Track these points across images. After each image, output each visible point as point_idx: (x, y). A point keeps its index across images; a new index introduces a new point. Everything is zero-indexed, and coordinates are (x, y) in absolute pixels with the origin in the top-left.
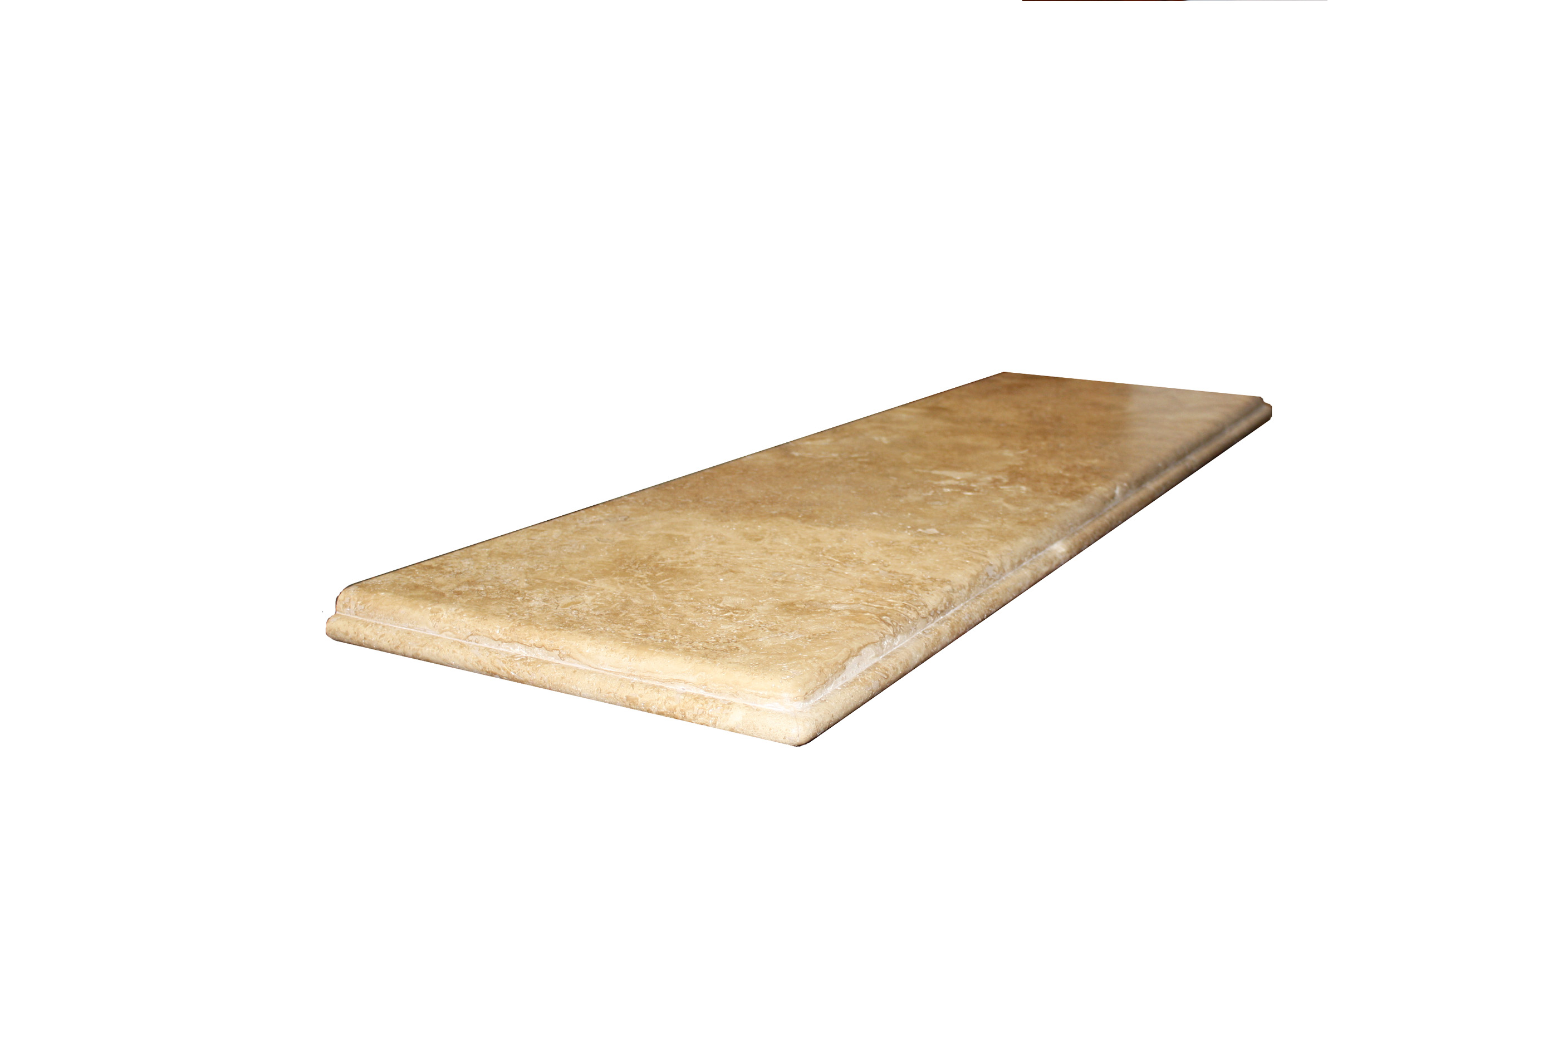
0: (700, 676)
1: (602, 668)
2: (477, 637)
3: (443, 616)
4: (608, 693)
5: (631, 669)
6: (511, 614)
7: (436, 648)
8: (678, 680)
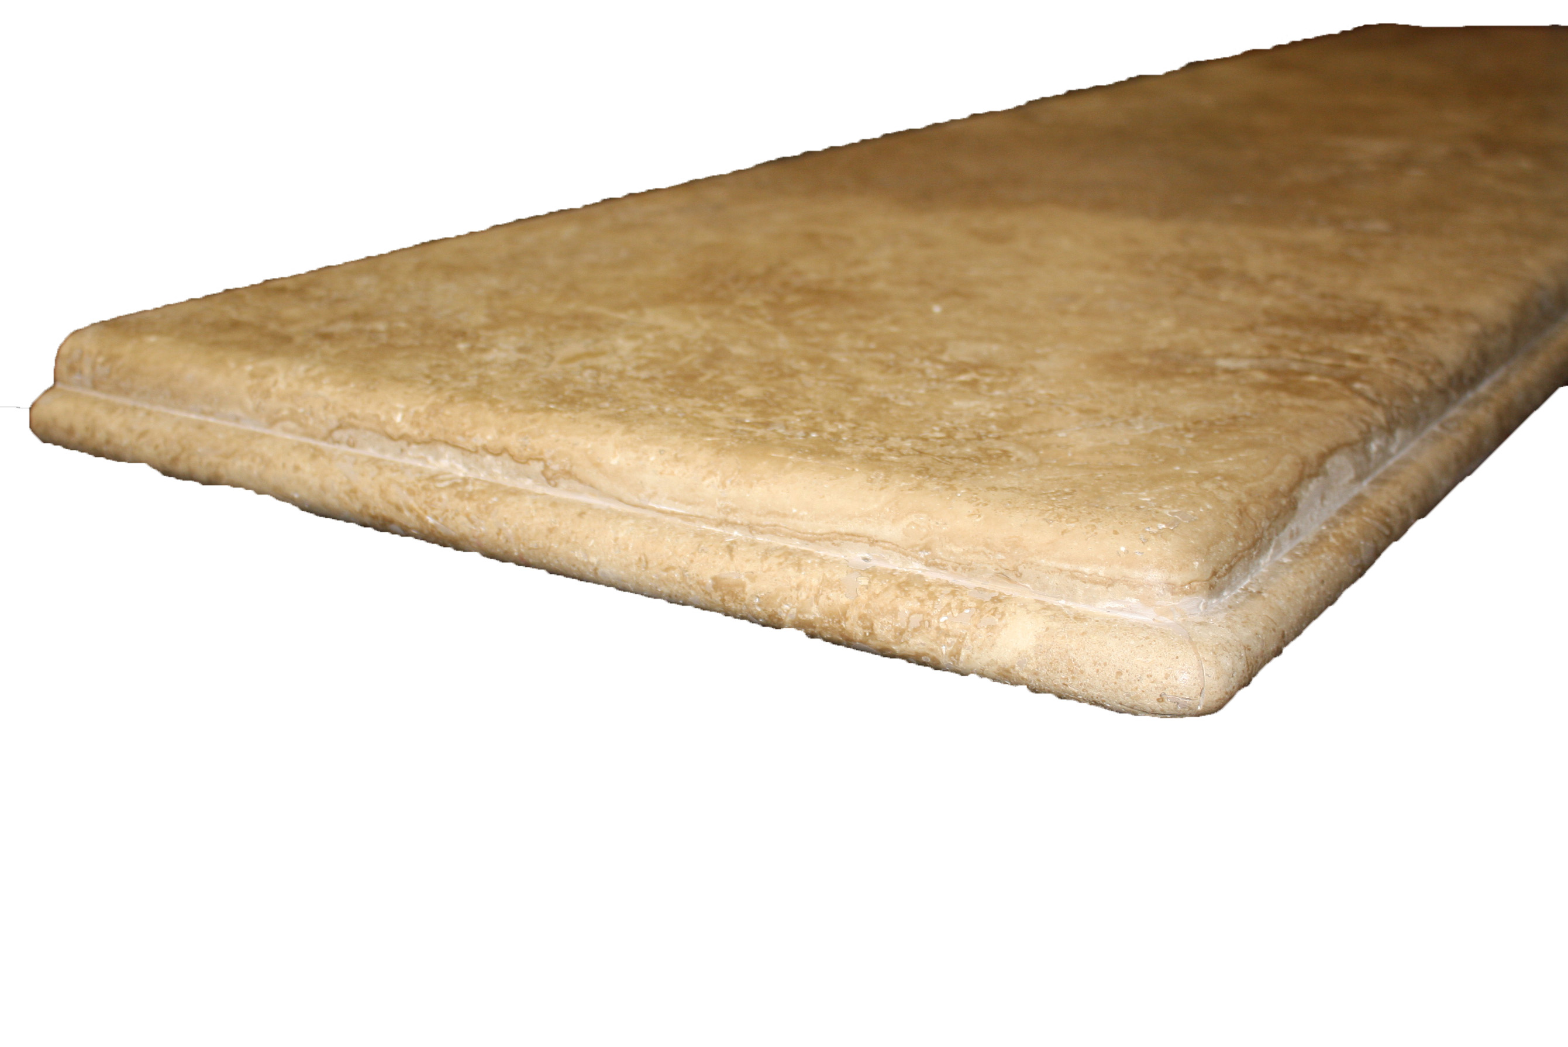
0: (913, 523)
1: (650, 504)
2: (351, 432)
3: (276, 383)
4: (667, 570)
5: (727, 507)
6: (435, 376)
7: (258, 460)
8: (852, 535)
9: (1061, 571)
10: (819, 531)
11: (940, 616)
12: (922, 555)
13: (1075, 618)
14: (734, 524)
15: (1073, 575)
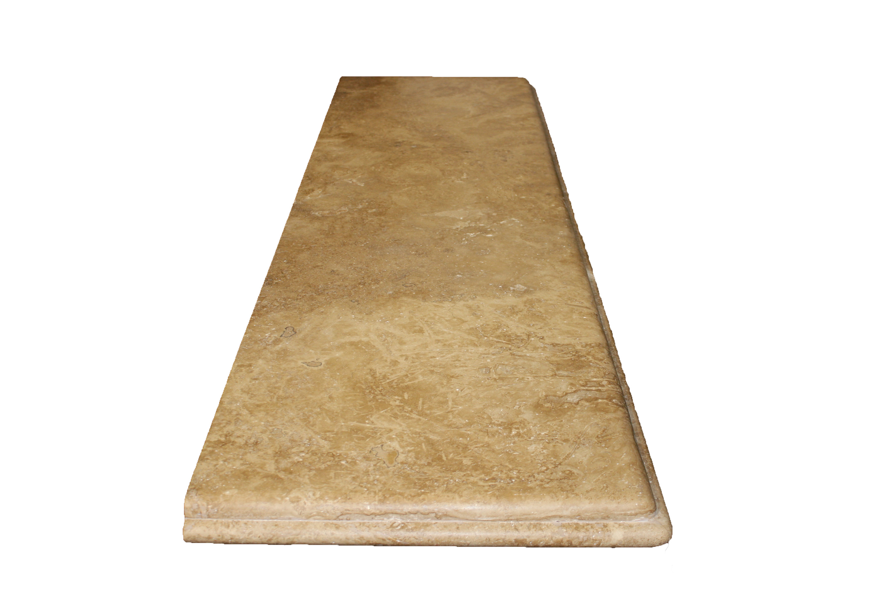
0: (573, 509)
1: (479, 519)
2: (348, 516)
4: (497, 540)
8: (554, 516)
9: (621, 514)
10: (542, 517)
11: (592, 536)
12: (578, 517)
13: (630, 527)
14: (511, 520)
15: (625, 515)
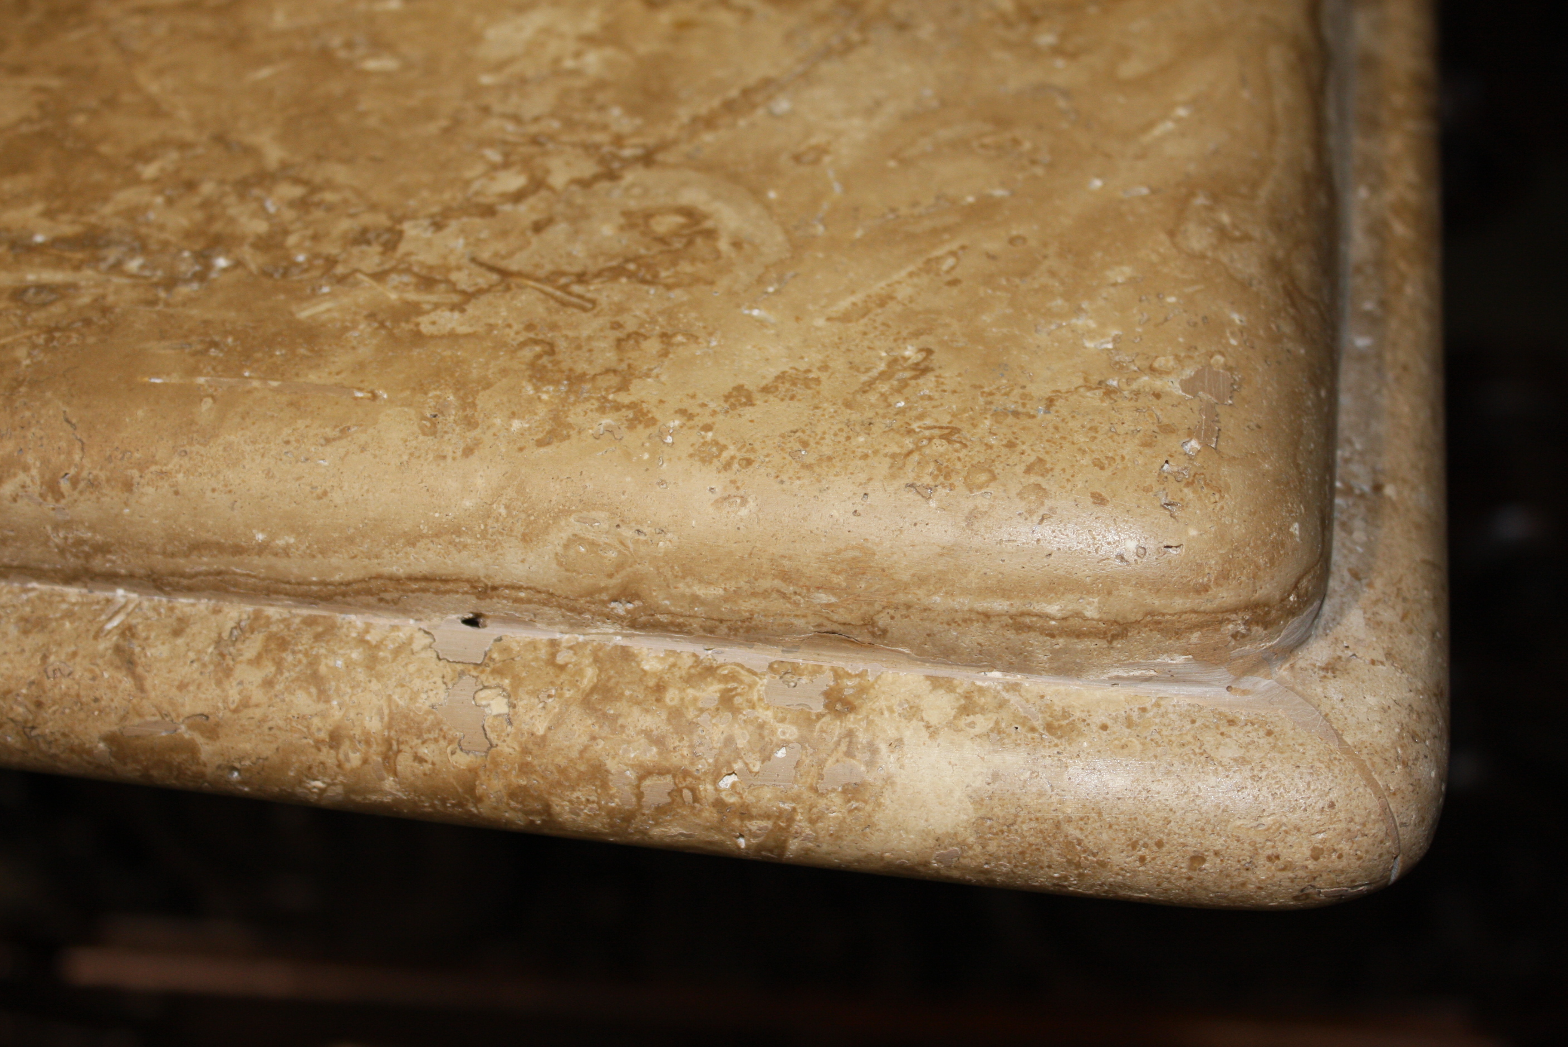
8: (426, 578)
9: (987, 616)
10: (337, 578)
11: (717, 777)
12: (620, 608)
13: (1049, 728)
14: (112, 579)
15: (1018, 623)
